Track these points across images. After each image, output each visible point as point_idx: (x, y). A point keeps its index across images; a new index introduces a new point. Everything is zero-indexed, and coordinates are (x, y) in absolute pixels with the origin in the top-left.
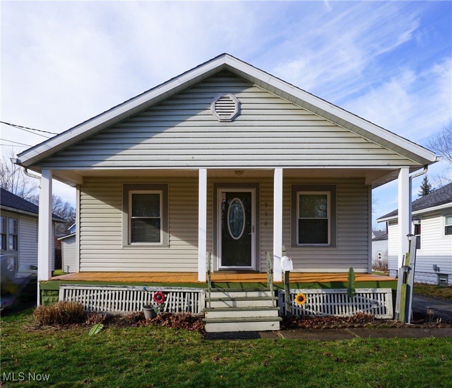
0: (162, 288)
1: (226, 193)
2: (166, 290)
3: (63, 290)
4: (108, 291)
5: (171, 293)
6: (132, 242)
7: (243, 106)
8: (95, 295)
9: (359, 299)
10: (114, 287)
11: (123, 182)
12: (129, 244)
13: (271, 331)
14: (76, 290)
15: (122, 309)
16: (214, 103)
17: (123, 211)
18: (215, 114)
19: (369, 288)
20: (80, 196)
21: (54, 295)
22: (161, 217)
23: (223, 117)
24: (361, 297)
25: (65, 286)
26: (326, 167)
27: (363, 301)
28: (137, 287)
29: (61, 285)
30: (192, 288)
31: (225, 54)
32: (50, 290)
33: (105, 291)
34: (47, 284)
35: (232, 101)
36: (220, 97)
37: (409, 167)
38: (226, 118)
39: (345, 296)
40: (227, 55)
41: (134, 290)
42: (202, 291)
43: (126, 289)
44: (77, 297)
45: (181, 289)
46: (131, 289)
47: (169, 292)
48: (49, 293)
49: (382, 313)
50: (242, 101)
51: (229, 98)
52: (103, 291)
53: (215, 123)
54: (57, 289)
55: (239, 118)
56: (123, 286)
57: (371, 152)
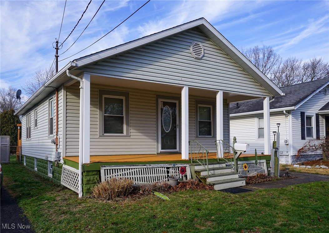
0: (167, 165)
1: (163, 102)
2: (169, 166)
3: (104, 170)
4: (134, 169)
5: (171, 168)
6: (105, 133)
7: (205, 51)
8: (126, 172)
10: (138, 166)
11: (100, 88)
12: (103, 135)
13: (242, 186)
14: (113, 169)
15: (142, 181)
16: (192, 46)
17: (99, 110)
18: (193, 53)
20: (66, 95)
21: (94, 175)
22: (124, 115)
23: (197, 56)
25: (105, 167)
28: (152, 165)
29: (102, 167)
30: (182, 164)
31: (203, 18)
32: (91, 171)
33: (132, 169)
34: (90, 166)
35: (200, 47)
36: (195, 43)
38: (198, 57)
40: (204, 19)
41: (150, 167)
42: (188, 165)
43: (145, 167)
44: (114, 175)
45: (177, 165)
46: (149, 167)
47: (170, 167)
48: (91, 173)
50: (205, 48)
51: (199, 45)
52: (131, 169)
53: (192, 59)
54: (98, 170)
55: (204, 58)
56: (144, 165)
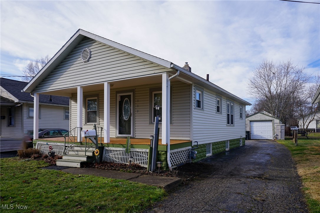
1: (121, 96)
3: (38, 144)
7: (92, 53)
9: (140, 155)
12: (86, 123)
16: (81, 54)
17: (84, 108)
18: (82, 59)
19: (144, 149)
22: (97, 110)
23: (85, 60)
24: (140, 154)
25: (38, 142)
26: (125, 79)
27: (142, 157)
35: (88, 51)
36: (83, 50)
37: (166, 73)
39: (132, 153)
40: (80, 30)
49: (145, 164)
50: (92, 50)
53: (82, 64)
55: (91, 59)
57: (146, 66)
